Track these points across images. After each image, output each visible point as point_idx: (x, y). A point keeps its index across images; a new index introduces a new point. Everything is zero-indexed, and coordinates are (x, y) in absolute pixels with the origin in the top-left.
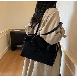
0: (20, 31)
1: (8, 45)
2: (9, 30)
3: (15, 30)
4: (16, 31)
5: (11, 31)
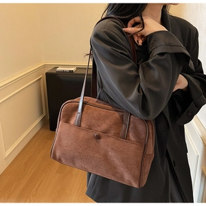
2: (45, 66)
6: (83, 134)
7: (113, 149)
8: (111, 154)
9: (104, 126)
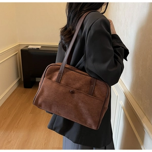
0: (42, 49)
1: (18, 76)
2: (20, 45)
3: (30, 47)
4: (33, 49)
5: (22, 47)
6: (61, 89)
7: (82, 101)
8: (81, 105)
9: (78, 85)
